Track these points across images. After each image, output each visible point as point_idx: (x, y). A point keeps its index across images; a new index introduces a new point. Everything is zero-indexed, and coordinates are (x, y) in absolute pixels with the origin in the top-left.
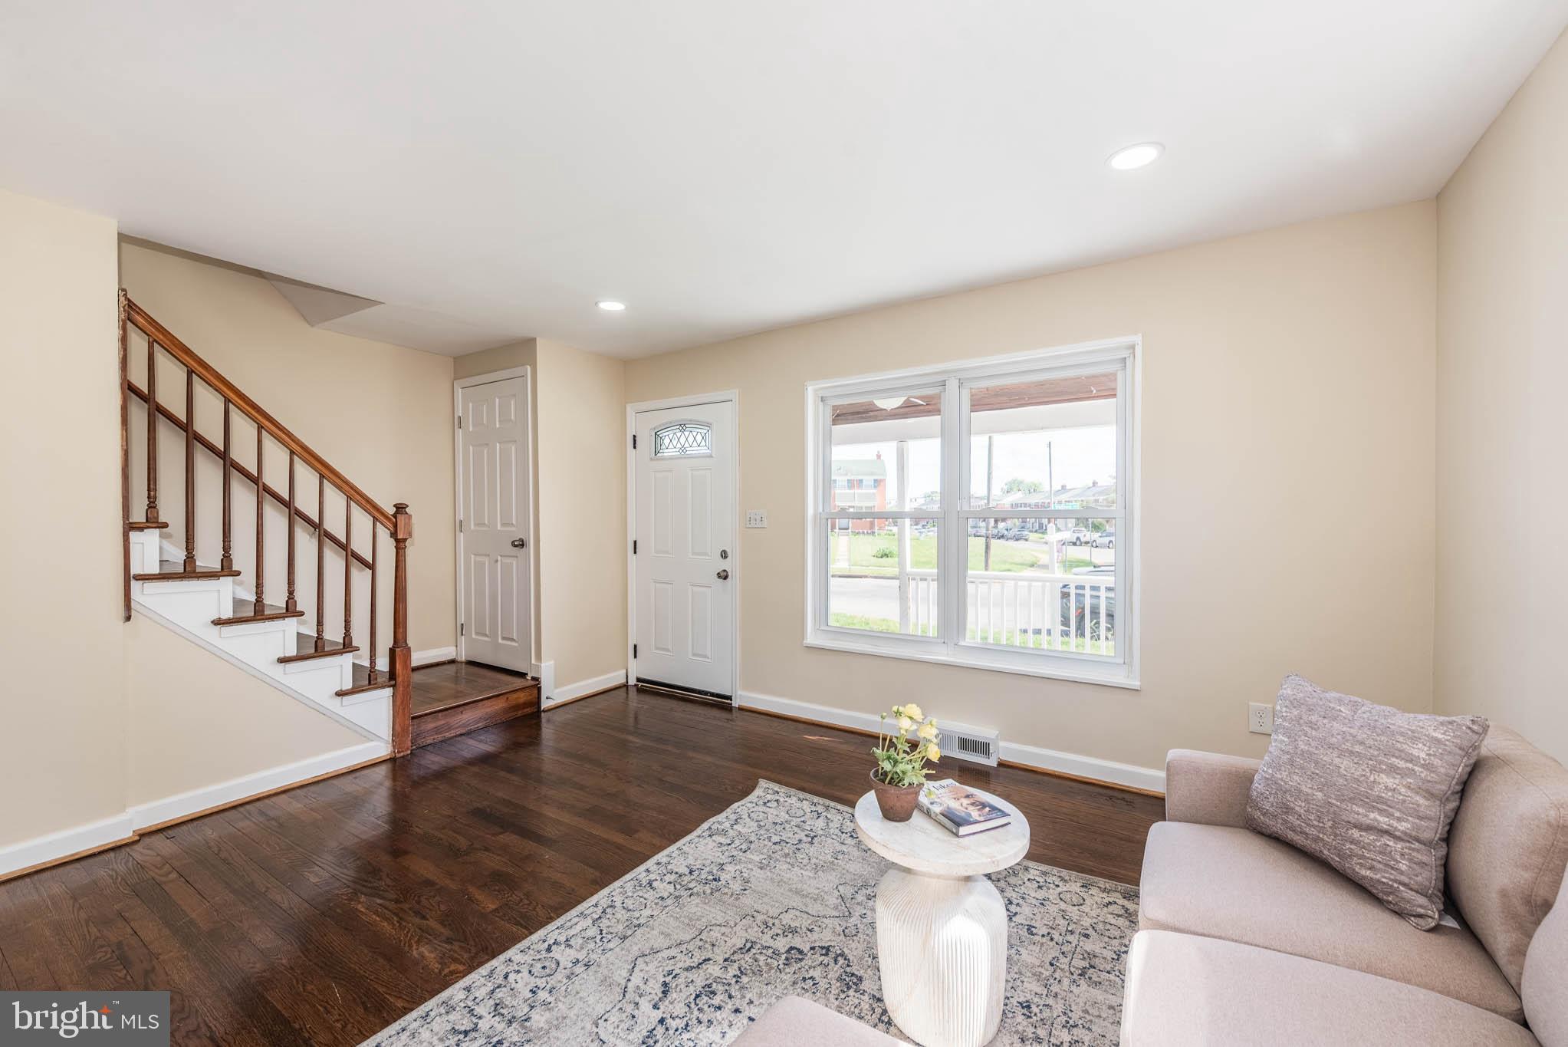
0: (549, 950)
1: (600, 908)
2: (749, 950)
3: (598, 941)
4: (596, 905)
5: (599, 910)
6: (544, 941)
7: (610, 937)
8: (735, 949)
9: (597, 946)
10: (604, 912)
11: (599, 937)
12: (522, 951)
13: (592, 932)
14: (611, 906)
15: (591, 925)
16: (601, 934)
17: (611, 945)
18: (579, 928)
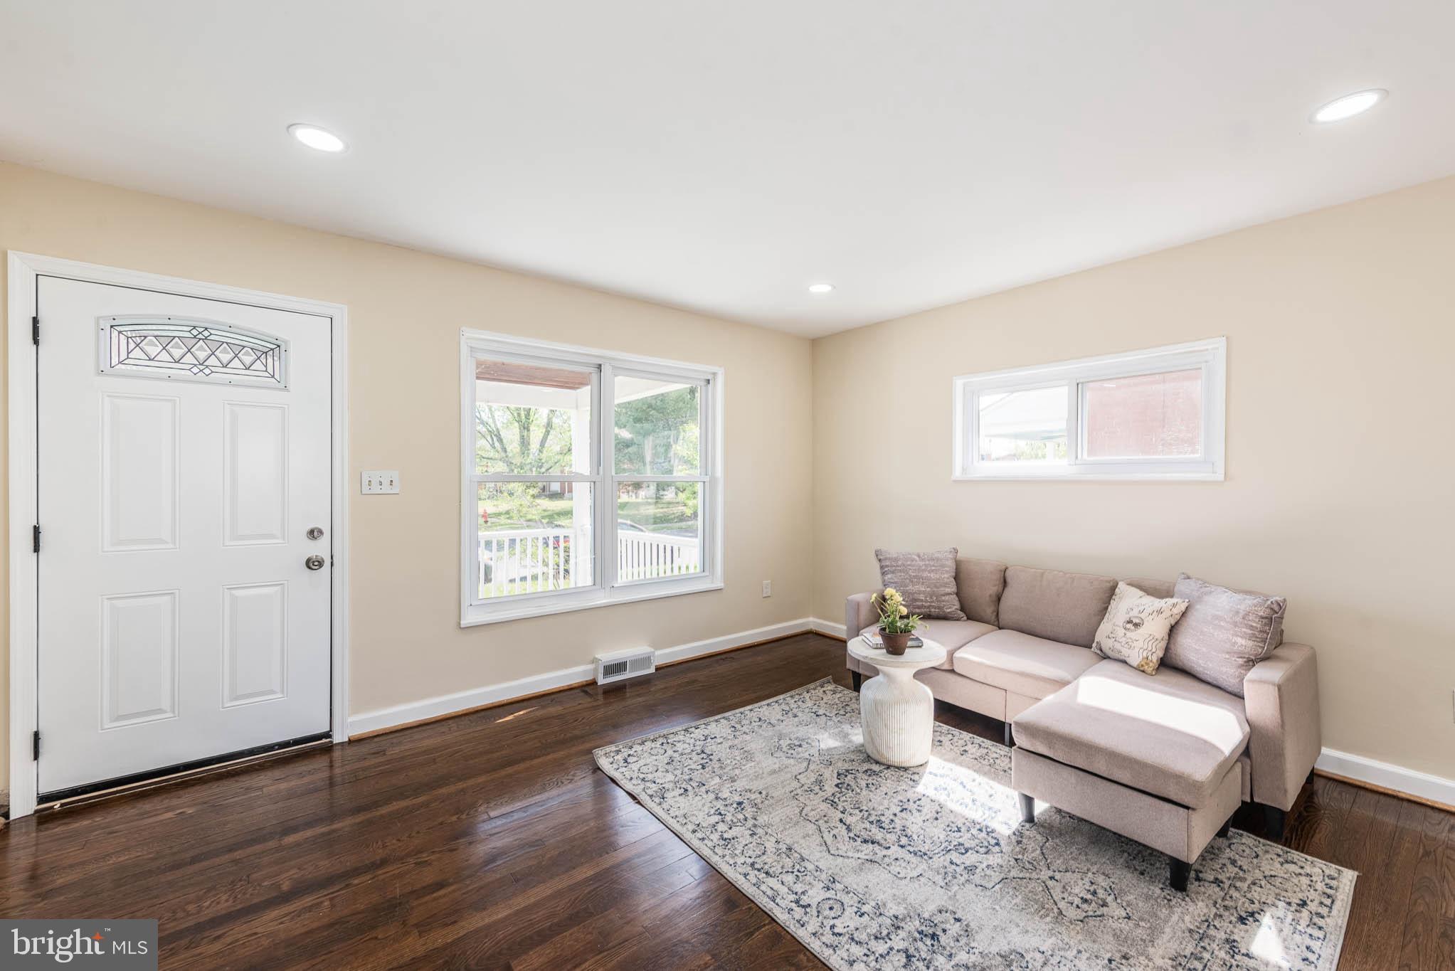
2: (833, 802)
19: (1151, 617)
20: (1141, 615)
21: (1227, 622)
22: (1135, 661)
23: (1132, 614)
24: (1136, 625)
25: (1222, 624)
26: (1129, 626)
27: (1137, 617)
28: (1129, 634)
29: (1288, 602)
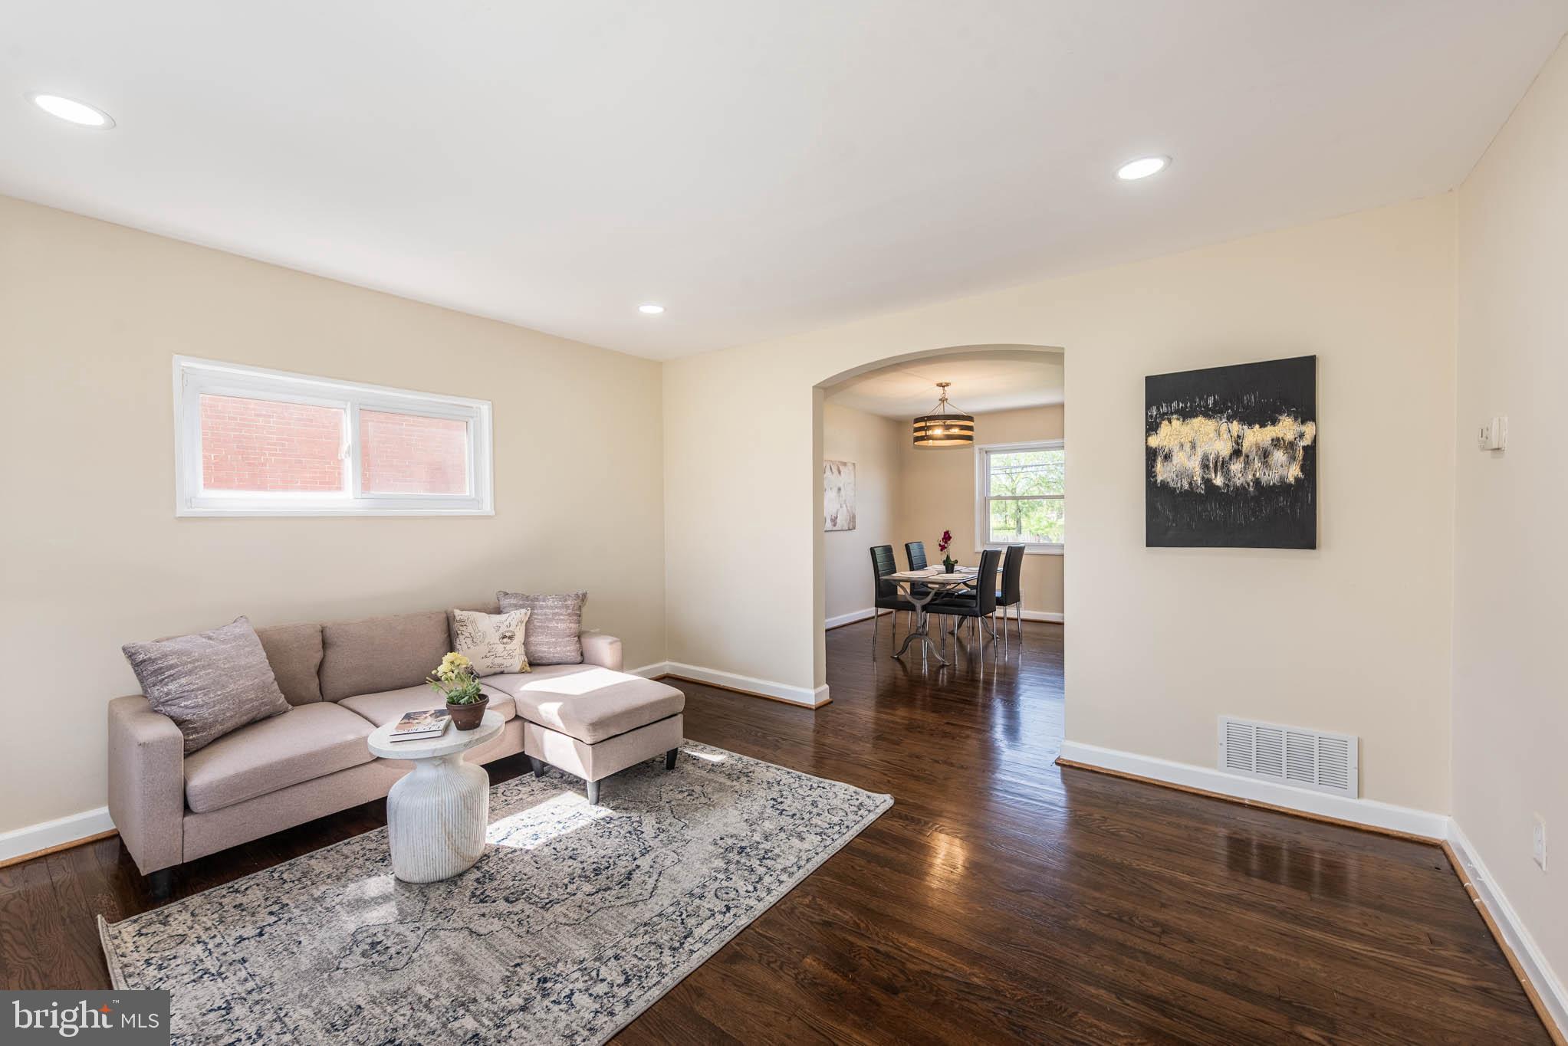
0: (728, 908)
1: (686, 949)
2: (550, 902)
3: (684, 912)
4: (692, 952)
5: (686, 945)
6: (735, 915)
7: (674, 917)
8: (562, 903)
9: (685, 908)
10: (682, 944)
11: (684, 916)
12: (752, 907)
13: (692, 922)
14: (674, 949)
15: (693, 928)
16: (682, 920)
17: (672, 909)
18: (706, 926)
19: (518, 628)
20: (511, 629)
21: (565, 615)
22: (517, 669)
23: (501, 631)
24: (510, 638)
25: (562, 617)
26: (505, 640)
27: (507, 631)
28: (508, 647)
29: (588, 595)
